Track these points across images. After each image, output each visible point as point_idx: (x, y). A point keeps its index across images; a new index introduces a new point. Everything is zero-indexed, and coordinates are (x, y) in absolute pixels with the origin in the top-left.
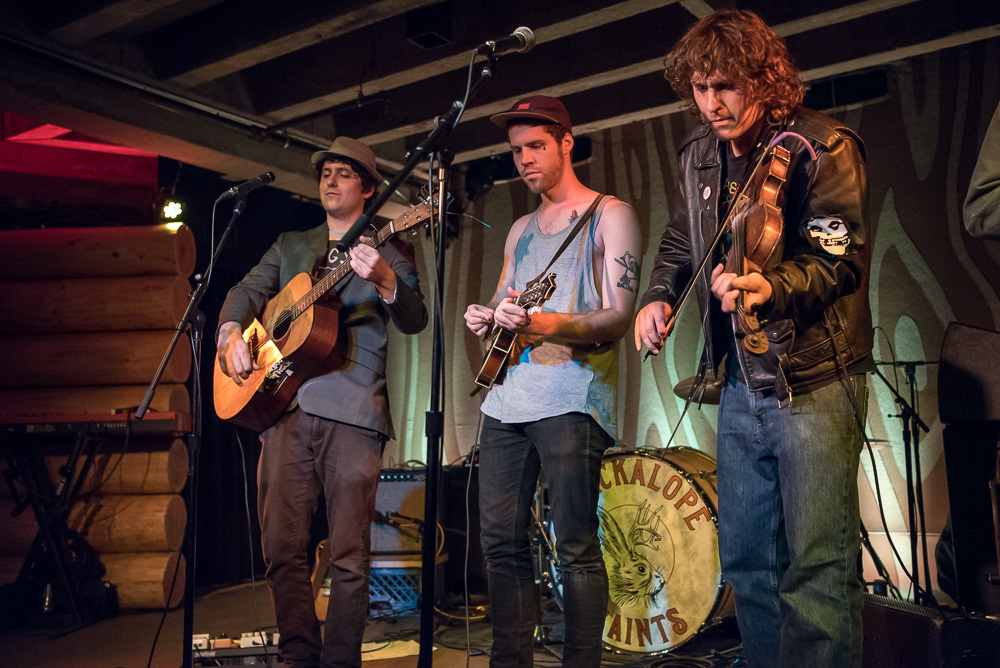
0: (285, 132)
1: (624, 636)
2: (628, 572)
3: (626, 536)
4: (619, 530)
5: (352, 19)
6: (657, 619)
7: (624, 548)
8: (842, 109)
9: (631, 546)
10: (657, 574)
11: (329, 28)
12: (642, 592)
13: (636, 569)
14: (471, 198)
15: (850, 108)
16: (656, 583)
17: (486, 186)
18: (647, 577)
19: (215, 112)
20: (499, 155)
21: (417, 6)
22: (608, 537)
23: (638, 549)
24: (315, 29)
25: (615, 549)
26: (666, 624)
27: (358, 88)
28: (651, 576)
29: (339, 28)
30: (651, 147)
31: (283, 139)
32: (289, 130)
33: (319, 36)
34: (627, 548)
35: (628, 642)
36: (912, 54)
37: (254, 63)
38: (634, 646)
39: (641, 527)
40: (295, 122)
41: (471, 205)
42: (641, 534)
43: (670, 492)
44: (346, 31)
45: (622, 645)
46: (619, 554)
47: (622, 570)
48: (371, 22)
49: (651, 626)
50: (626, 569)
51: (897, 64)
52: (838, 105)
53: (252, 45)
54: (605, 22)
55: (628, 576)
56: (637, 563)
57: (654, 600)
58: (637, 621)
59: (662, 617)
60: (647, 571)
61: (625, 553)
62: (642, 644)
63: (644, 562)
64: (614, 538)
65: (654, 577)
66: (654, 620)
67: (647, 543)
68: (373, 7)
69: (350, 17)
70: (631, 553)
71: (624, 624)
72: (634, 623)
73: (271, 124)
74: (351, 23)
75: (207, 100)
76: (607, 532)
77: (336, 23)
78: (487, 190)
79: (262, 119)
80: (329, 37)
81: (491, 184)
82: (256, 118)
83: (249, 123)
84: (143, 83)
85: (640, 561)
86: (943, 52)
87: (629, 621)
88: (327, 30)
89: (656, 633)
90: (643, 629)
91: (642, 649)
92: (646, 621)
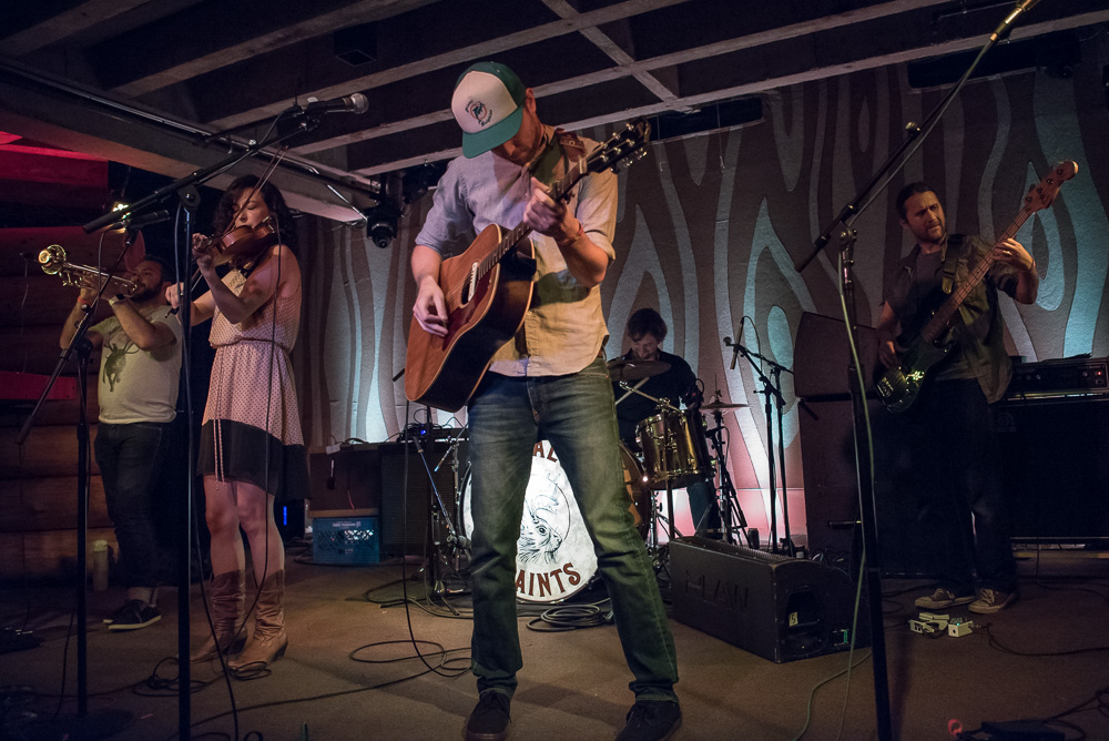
0: (229, 139)
1: (527, 589)
2: (532, 533)
5: (280, 36)
6: (556, 573)
8: (726, 129)
9: (534, 511)
10: (556, 536)
11: (261, 44)
12: (543, 550)
13: (538, 531)
14: (407, 201)
15: (732, 128)
16: (554, 542)
17: (420, 191)
18: (547, 537)
19: (160, 120)
20: (434, 163)
21: (341, 26)
23: (540, 514)
24: (248, 44)
26: (564, 577)
27: (294, 100)
28: (550, 536)
29: (270, 44)
31: (227, 146)
32: (232, 137)
33: (252, 51)
34: (531, 513)
35: (531, 593)
36: (780, 85)
37: (193, 75)
38: (536, 597)
39: (542, 493)
40: (238, 130)
41: (408, 208)
42: (542, 502)
44: (276, 47)
45: (526, 596)
47: (526, 531)
48: (299, 39)
49: (550, 579)
50: (530, 530)
51: (769, 93)
52: (722, 126)
53: (189, 58)
54: (515, 46)
55: (531, 536)
56: (538, 525)
57: (552, 556)
58: (539, 575)
59: (560, 571)
60: (547, 531)
61: (529, 516)
62: (542, 595)
63: (545, 525)
65: (553, 537)
66: (552, 574)
67: (547, 509)
68: (300, 25)
69: (279, 34)
70: (534, 517)
71: (527, 578)
72: (536, 577)
73: (215, 132)
74: (280, 40)
75: (151, 109)
77: (266, 39)
78: (423, 195)
79: (207, 127)
80: (261, 52)
81: (426, 189)
82: (201, 126)
83: (194, 130)
84: (88, 93)
85: (541, 524)
86: (806, 84)
87: (532, 575)
88: (258, 46)
89: (555, 585)
90: (544, 583)
91: (543, 599)
92: (546, 575)
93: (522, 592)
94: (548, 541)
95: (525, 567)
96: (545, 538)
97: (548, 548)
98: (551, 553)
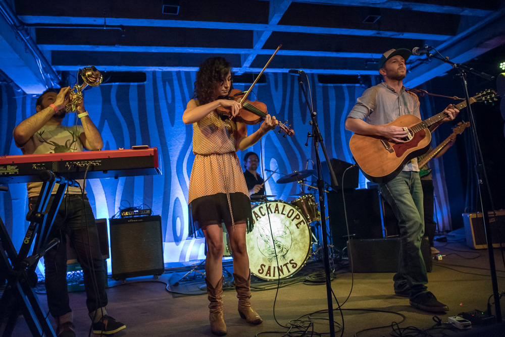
1: (272, 274)
3: (273, 234)
6: (286, 265)
7: (272, 239)
9: (275, 238)
10: (285, 247)
12: (279, 255)
13: (277, 246)
16: (285, 251)
23: (278, 238)
25: (268, 240)
26: (290, 266)
28: (283, 249)
30: (176, 83)
35: (274, 276)
38: (277, 277)
39: (279, 230)
42: (279, 232)
43: (289, 215)
45: (272, 278)
46: (269, 242)
47: (271, 248)
49: (283, 268)
57: (284, 257)
58: (278, 267)
59: (288, 263)
60: (281, 247)
62: (280, 276)
63: (280, 243)
64: (267, 235)
66: (284, 265)
67: (281, 236)
70: (275, 240)
71: (272, 269)
72: (276, 268)
76: (264, 234)
85: (278, 243)
89: (285, 270)
90: (280, 270)
92: (281, 266)
93: (270, 276)
94: (282, 251)
95: (271, 264)
96: (280, 250)
97: (282, 254)
98: (284, 256)
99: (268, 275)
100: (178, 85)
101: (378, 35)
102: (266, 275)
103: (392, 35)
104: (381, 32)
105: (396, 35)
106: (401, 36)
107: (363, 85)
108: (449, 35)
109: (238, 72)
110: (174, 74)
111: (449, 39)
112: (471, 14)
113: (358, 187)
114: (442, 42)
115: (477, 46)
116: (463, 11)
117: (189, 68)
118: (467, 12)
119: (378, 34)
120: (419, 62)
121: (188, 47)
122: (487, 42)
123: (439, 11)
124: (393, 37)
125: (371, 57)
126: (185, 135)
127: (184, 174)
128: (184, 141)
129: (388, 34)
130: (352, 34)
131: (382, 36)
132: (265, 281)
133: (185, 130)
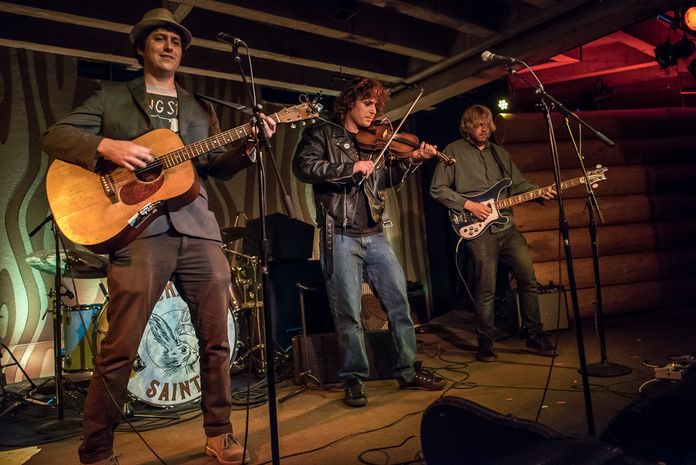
1: (171, 396)
2: (174, 354)
3: (173, 331)
4: (168, 327)
6: (194, 379)
7: (171, 339)
9: (177, 336)
10: (194, 351)
12: (183, 365)
13: (180, 350)
16: (194, 357)
18: (188, 354)
22: (160, 333)
23: (182, 338)
25: (165, 340)
28: (190, 353)
34: (174, 338)
35: (174, 399)
38: (179, 400)
39: (184, 323)
42: (184, 328)
45: (170, 402)
46: (168, 343)
47: (170, 353)
49: (190, 384)
50: (173, 352)
55: (174, 356)
56: (180, 346)
57: (192, 368)
58: (180, 384)
60: (188, 350)
61: (172, 341)
62: (183, 397)
63: (186, 345)
64: (164, 333)
65: (192, 353)
66: (191, 380)
67: (188, 333)
70: (176, 341)
71: (171, 388)
72: (178, 386)
76: (159, 330)
85: (183, 345)
87: (175, 385)
89: (194, 388)
90: (185, 388)
91: (184, 401)
92: (187, 382)
93: (167, 399)
94: (189, 357)
95: (169, 380)
96: (186, 356)
97: (190, 361)
98: (191, 366)
99: (164, 398)
100: (19, 73)
101: (351, 41)
102: (160, 399)
103: (370, 44)
104: (356, 36)
105: (375, 44)
106: (381, 47)
107: (326, 111)
108: (442, 56)
109: (132, 65)
110: (13, 53)
111: (441, 61)
112: (470, 31)
113: (311, 257)
114: (433, 64)
115: (474, 75)
116: (460, 25)
117: (43, 46)
118: (465, 28)
119: (351, 38)
120: (402, 87)
121: (41, 8)
122: (486, 72)
123: (432, 21)
124: (370, 46)
125: (339, 71)
126: (27, 161)
127: (21, 228)
128: (24, 170)
129: (365, 41)
130: (314, 32)
131: (357, 42)
132: (158, 408)
133: (27, 151)
